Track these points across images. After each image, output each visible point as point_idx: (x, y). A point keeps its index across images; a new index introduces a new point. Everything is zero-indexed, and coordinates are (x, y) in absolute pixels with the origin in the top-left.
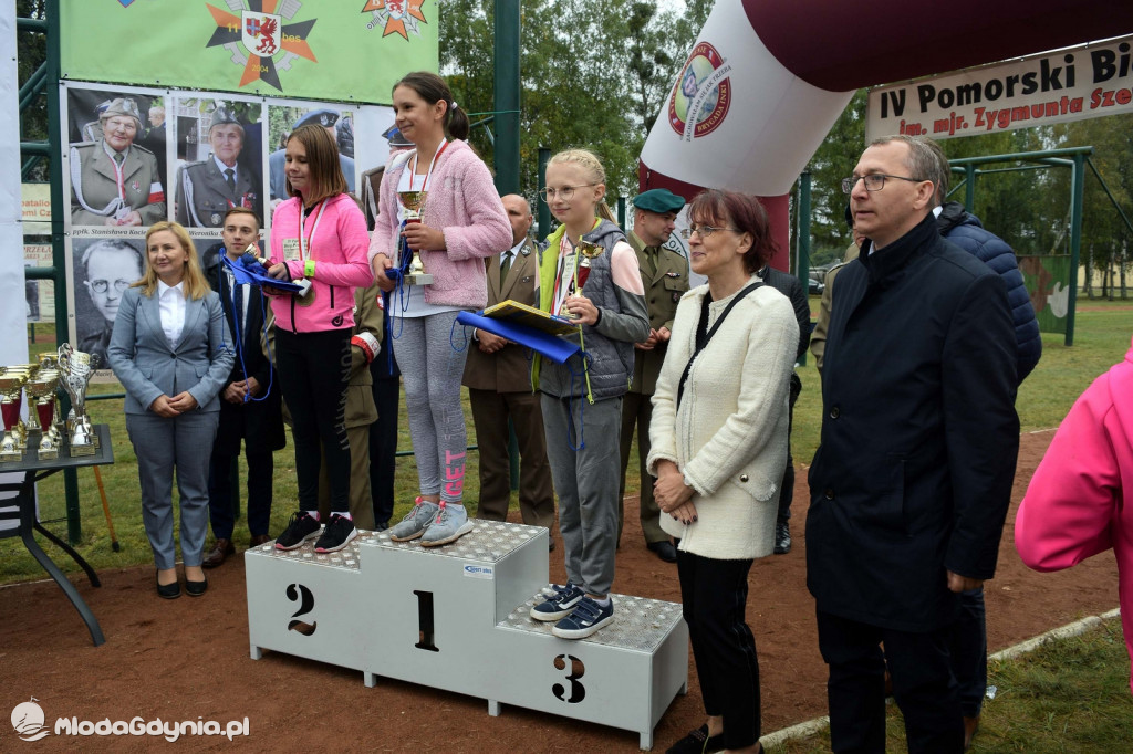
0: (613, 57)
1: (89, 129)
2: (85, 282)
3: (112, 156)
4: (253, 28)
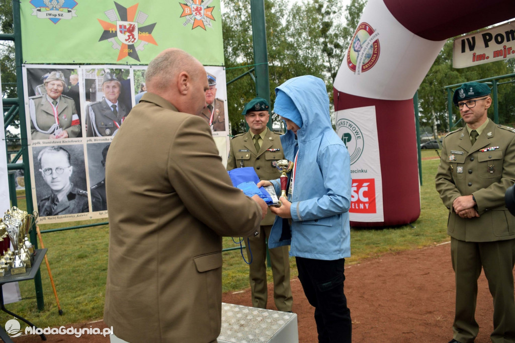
0: (315, 47)
1: (38, 89)
2: (40, 170)
3: (51, 102)
4: (123, 29)
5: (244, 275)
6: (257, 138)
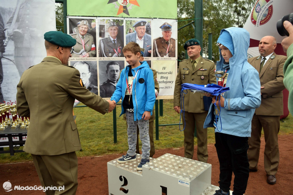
0: (229, 9)
1: (75, 30)
3: (81, 37)
5: (180, 139)
6: (193, 62)
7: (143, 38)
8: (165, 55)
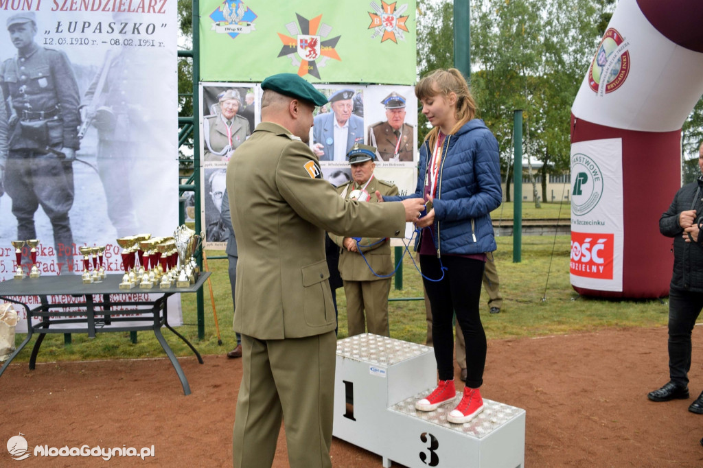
3: (225, 122)
4: (304, 44)
7: (347, 124)
8: (393, 157)
